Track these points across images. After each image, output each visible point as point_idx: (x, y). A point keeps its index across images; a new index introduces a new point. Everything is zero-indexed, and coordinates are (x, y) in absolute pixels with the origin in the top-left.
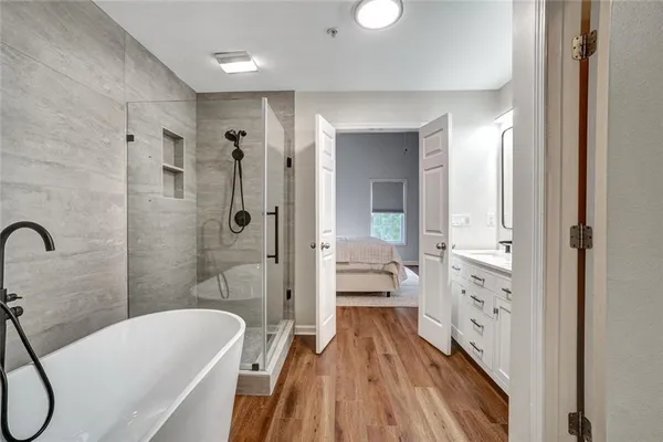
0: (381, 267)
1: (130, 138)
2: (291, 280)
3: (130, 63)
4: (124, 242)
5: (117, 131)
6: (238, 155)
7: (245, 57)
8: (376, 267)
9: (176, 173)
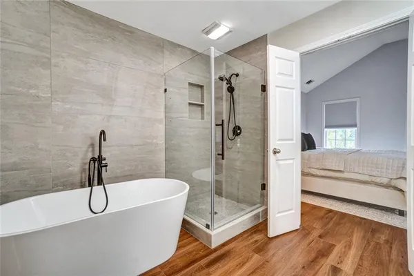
0: (385, 181)
1: (166, 90)
2: (266, 176)
3: (167, 53)
4: (163, 141)
5: (159, 88)
6: (231, 90)
7: (216, 25)
8: (378, 180)
9: (202, 106)
